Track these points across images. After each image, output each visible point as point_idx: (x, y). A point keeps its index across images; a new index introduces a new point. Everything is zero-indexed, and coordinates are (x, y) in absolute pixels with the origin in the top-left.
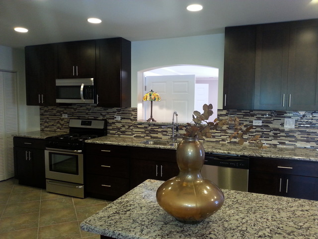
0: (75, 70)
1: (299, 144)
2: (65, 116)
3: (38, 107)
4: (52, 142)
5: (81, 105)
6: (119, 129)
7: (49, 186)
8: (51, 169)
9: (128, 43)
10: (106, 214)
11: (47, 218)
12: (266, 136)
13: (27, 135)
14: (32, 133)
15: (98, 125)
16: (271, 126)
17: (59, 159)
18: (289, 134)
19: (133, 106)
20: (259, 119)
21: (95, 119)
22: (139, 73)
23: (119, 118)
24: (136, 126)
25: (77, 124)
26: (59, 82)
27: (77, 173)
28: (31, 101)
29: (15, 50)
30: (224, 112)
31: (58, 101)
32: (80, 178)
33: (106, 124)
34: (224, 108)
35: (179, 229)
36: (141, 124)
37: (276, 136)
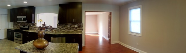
0: (21, 14)
1: (78, 30)
2: (19, 25)
3: (13, 23)
4: (15, 31)
5: (23, 22)
6: (32, 28)
7: (15, 40)
8: (15, 37)
9: (35, 8)
10: (21, 46)
11: (13, 47)
12: (70, 29)
13: (10, 29)
14: (11, 28)
15: (27, 27)
16: (72, 27)
17: (17, 35)
18: (76, 28)
19: (35, 23)
20: (69, 25)
21: (26, 26)
22: (37, 15)
23: (32, 26)
24: (36, 28)
25: (22, 27)
26: (18, 17)
27: (21, 38)
28: (11, 21)
29: (8, 10)
30: (59, 25)
31: (17, 21)
32: (22, 39)
33: (29, 27)
34: (58, 24)
35: (37, 50)
36: (37, 27)
37: (73, 29)
